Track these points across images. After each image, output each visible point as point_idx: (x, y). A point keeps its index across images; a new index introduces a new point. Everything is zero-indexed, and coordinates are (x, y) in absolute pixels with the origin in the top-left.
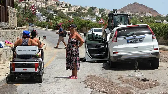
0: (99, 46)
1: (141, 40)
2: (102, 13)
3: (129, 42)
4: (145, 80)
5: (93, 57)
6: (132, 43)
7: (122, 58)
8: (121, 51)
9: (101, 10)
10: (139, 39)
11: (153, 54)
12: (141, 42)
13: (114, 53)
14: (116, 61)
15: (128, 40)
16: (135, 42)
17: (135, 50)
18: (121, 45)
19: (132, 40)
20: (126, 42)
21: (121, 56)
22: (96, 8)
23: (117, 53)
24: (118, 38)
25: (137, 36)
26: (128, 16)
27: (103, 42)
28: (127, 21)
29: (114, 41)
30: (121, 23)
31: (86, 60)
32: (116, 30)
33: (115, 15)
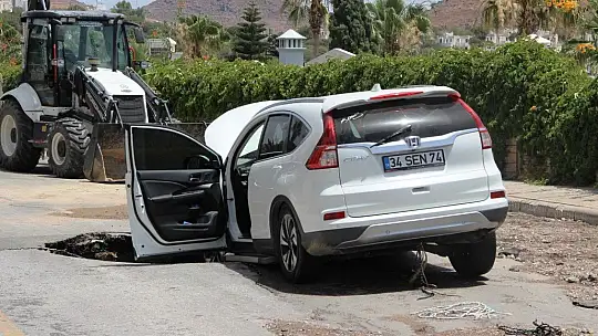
0: (193, 186)
1: (437, 159)
3: (390, 165)
4: (544, 331)
6: (404, 169)
7: (366, 237)
8: (360, 208)
10: (431, 151)
13: (329, 217)
15: (385, 158)
16: (413, 167)
17: (418, 201)
18: (358, 182)
19: (402, 158)
20: (381, 168)
21: (360, 230)
23: (341, 215)
24: (346, 151)
25: (423, 140)
26: (122, 25)
27: (203, 165)
28: (120, 52)
29: (323, 163)
30: (99, 62)
31: (134, 253)
32: (325, 115)
33: (64, 20)
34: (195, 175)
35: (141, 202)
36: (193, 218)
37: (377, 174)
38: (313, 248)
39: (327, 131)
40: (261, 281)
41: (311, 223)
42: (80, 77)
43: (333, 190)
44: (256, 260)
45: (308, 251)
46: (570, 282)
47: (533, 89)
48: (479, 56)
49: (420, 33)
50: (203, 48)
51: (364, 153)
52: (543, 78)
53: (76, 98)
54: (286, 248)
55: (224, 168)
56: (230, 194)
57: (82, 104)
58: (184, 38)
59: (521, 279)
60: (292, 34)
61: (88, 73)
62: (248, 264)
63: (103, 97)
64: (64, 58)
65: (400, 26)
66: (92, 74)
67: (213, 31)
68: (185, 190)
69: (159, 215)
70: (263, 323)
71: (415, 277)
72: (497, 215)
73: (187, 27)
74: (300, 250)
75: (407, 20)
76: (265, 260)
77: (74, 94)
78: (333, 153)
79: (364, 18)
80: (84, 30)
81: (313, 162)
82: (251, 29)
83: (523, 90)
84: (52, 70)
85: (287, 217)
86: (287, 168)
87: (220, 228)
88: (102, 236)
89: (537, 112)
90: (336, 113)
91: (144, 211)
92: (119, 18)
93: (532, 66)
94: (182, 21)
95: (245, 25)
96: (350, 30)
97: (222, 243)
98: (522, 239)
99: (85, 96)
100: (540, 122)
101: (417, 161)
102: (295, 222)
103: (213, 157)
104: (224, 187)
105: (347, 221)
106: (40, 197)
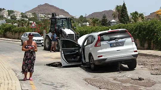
0: (74, 51)
1: (122, 44)
2: (11, 15)
3: (112, 46)
4: (140, 79)
5: (69, 62)
6: (115, 46)
7: (107, 61)
8: (106, 55)
9: (10, 12)
10: (121, 42)
11: (134, 56)
12: (123, 45)
13: (99, 57)
14: (101, 64)
15: (111, 44)
17: (118, 53)
18: (105, 49)
19: (114, 44)
20: (110, 46)
21: (106, 59)
22: (4, 9)
23: (102, 56)
24: (102, 43)
25: (119, 40)
26: (70, 19)
27: (77, 47)
28: (70, 25)
29: (98, 46)
30: (65, 27)
31: (62, 66)
32: (98, 35)
33: (58, 19)
34: (75, 49)
35: (63, 55)
36: (74, 58)
37: (109, 47)
38: (96, 63)
39: (98, 39)
40: (86, 71)
41: (96, 58)
42: (61, 31)
43: (100, 51)
44: (86, 66)
45: (95, 64)
46: (152, 70)
47: (156, 30)
48: (145, 23)
49: (142, 20)
50: (96, 24)
51: (106, 43)
52: (158, 28)
53: (60, 35)
54: (92, 64)
55: (81, 48)
56: (82, 53)
57: (61, 36)
58: (92, 22)
59: (143, 70)
60: (113, 21)
61: (63, 30)
62: (85, 67)
63: (65, 35)
64: (58, 27)
65: (137, 18)
66: (64, 30)
67: (98, 21)
68: (72, 52)
69: (67, 57)
70: (82, 78)
71: (118, 69)
72: (136, 56)
73: (92, 20)
74: (94, 64)
75: (139, 17)
76: (88, 66)
77: (60, 34)
78: (99, 43)
79: (127, 17)
80: (63, 21)
81: (96, 45)
82: (104, 20)
83: (154, 30)
84: (55, 29)
85: (91, 57)
86: (91, 47)
87: (80, 60)
88: (59, 63)
89: (157, 35)
90: (100, 35)
91: (64, 57)
92: (69, 18)
93: (156, 25)
94: (91, 19)
95: (103, 19)
96: (124, 19)
97: (81, 63)
98: (147, 62)
99: (62, 34)
100: (157, 37)
101: (118, 45)
102: (93, 58)
103: (79, 45)
104: (81, 52)
105: (103, 57)
106: (51, 55)
